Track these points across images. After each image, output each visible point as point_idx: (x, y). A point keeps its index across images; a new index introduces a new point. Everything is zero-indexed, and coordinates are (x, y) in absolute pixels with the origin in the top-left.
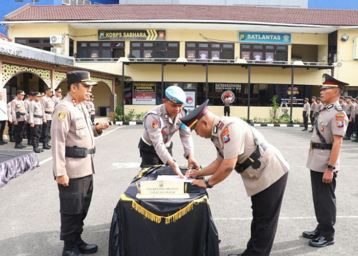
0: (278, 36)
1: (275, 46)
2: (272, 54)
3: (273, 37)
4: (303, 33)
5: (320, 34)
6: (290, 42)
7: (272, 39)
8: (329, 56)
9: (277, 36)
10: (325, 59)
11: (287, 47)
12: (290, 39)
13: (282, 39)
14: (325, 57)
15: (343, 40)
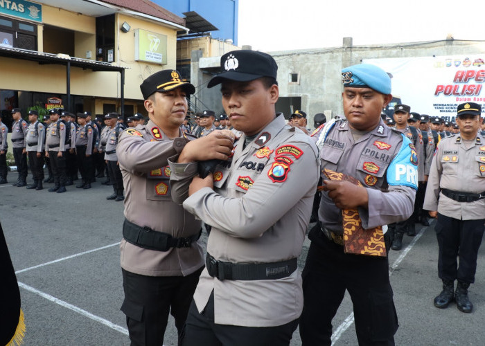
0: (19, 5)
1: (16, 22)
2: (11, 36)
3: (10, 5)
4: (60, 9)
5: (85, 15)
6: (40, 19)
7: (8, 7)
8: (97, 52)
9: (17, 5)
10: (90, 56)
11: (35, 26)
12: (40, 14)
13: (27, 11)
14: (90, 52)
15: (123, 30)
